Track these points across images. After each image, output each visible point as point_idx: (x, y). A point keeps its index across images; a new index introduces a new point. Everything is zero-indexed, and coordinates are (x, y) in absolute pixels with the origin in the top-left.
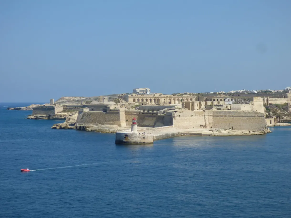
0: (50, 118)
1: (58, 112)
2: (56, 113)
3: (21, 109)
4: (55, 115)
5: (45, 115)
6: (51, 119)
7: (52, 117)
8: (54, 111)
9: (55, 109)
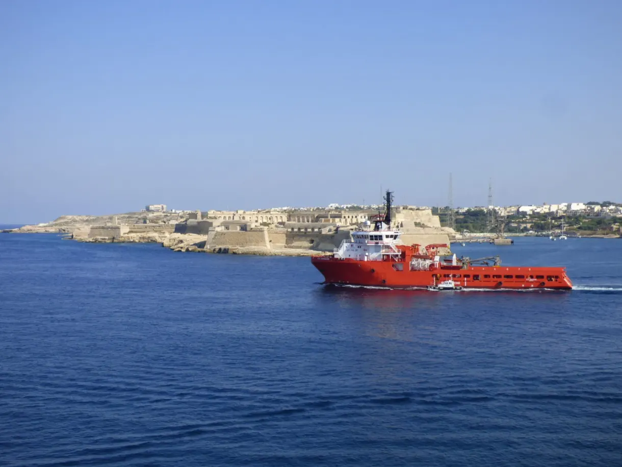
0: (115, 241)
1: (124, 234)
2: (122, 235)
3: (11, 231)
4: (122, 237)
5: (107, 238)
6: (116, 243)
7: (118, 240)
8: (120, 231)
9: (121, 229)
